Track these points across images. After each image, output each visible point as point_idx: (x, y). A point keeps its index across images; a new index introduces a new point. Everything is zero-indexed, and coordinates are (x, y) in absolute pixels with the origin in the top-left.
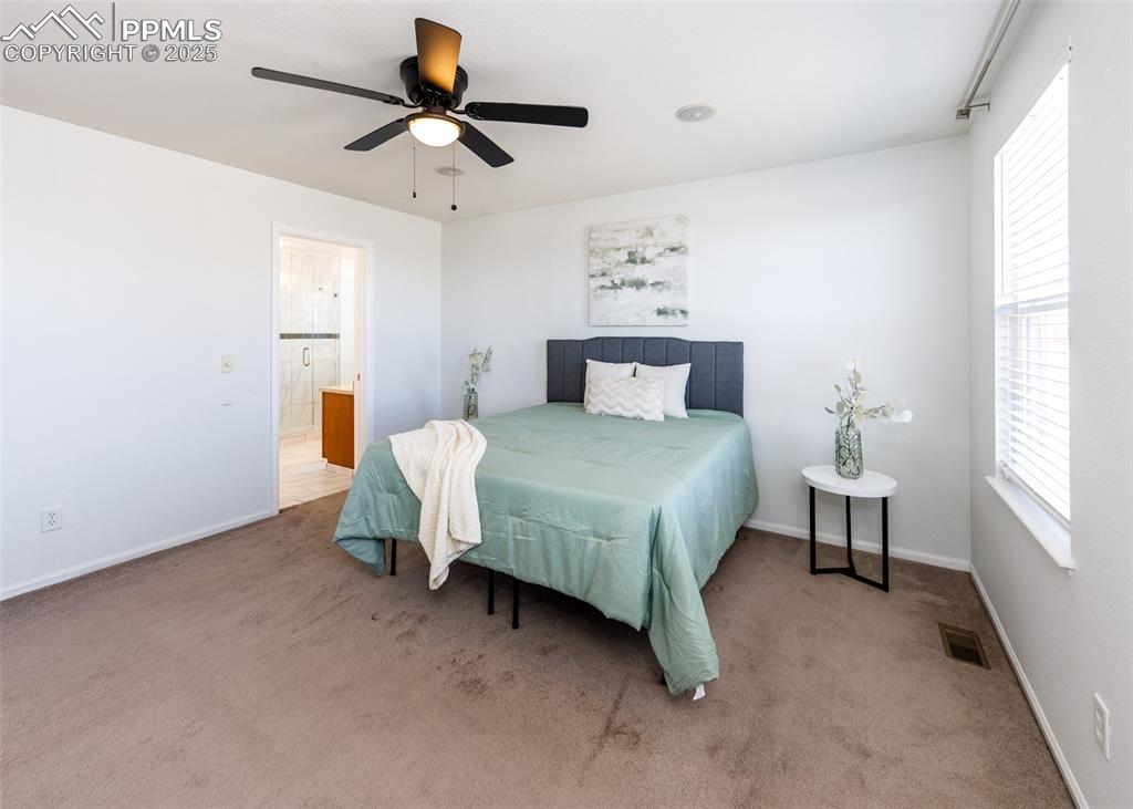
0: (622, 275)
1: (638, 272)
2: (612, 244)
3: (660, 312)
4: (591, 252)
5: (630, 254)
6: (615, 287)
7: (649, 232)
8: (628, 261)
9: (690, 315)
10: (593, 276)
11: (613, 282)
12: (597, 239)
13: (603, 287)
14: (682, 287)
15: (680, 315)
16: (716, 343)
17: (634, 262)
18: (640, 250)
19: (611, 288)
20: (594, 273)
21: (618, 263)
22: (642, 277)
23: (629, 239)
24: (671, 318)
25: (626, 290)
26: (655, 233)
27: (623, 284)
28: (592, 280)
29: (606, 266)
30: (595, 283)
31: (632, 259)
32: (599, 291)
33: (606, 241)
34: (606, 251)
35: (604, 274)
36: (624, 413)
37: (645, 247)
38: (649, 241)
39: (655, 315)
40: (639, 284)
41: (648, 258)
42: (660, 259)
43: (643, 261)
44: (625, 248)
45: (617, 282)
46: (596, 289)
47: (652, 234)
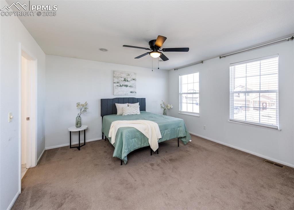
0: (122, 84)
1: (126, 83)
2: (120, 76)
3: (131, 92)
4: (114, 77)
5: (124, 79)
6: (121, 86)
7: (129, 75)
8: (124, 80)
9: (137, 93)
10: (115, 83)
11: (120, 85)
12: (116, 74)
13: (118, 86)
14: (135, 87)
15: (135, 93)
16: (142, 98)
17: (125, 81)
18: (127, 78)
19: (120, 86)
20: (115, 82)
21: (122, 81)
22: (127, 84)
23: (124, 76)
24: (133, 93)
25: (123, 87)
26: (130, 75)
27: (123, 85)
28: (114, 84)
29: (118, 81)
30: (115, 85)
31: (125, 80)
32: (117, 87)
33: (119, 75)
34: (118, 78)
35: (118, 83)
36: (133, 114)
37: (128, 78)
38: (129, 77)
39: (130, 93)
40: (126, 86)
41: (129, 80)
42: (131, 81)
43: (127, 81)
44: (123, 77)
45: (121, 85)
46: (116, 86)
47: (129, 76)
